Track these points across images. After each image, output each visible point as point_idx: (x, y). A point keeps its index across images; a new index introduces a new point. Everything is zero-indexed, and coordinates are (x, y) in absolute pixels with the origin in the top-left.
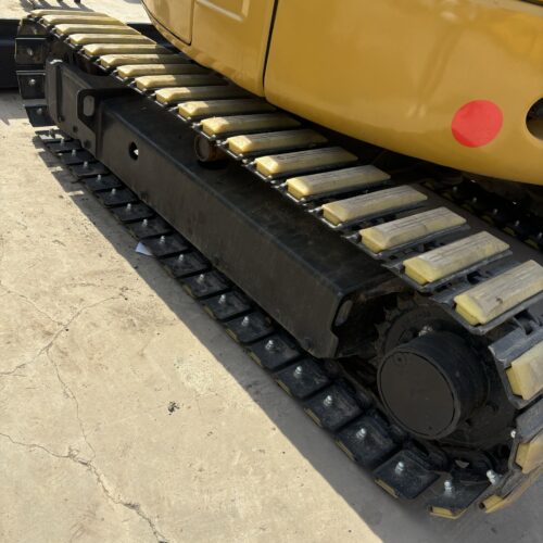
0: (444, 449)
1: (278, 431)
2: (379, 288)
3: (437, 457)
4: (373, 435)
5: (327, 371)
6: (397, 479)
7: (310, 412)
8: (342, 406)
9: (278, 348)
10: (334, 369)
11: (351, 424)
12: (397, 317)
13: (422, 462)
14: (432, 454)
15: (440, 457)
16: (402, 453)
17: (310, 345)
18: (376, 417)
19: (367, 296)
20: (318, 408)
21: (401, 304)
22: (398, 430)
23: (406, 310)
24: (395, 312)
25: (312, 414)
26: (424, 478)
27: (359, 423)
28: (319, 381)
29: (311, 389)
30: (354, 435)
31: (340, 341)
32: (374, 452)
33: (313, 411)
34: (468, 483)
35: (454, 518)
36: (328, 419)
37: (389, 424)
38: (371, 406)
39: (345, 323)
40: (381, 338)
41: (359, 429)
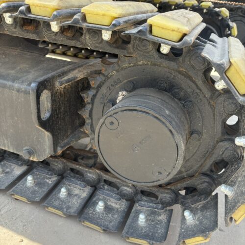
0: (169, 187)
1: (26, 241)
2: (70, 76)
3: (165, 196)
4: (109, 203)
5: (54, 169)
6: (144, 230)
7: (51, 209)
8: (76, 191)
9: (8, 170)
10: (59, 165)
11: (89, 202)
12: (94, 96)
13: (155, 206)
14: (161, 196)
15: (168, 195)
16: (137, 206)
17: (30, 153)
18: (106, 187)
19: (61, 84)
20: (56, 203)
21: (93, 83)
22: (127, 190)
23: (99, 87)
24: (91, 93)
25: (53, 210)
26: (163, 217)
27: (95, 199)
28: (51, 180)
29: (46, 190)
30: (94, 210)
31: (53, 135)
32: (116, 216)
33: (54, 207)
34: (199, 205)
35: (207, 240)
36: (68, 208)
37: (118, 188)
38: (99, 180)
39: (51, 116)
40: (88, 121)
41: (97, 203)
